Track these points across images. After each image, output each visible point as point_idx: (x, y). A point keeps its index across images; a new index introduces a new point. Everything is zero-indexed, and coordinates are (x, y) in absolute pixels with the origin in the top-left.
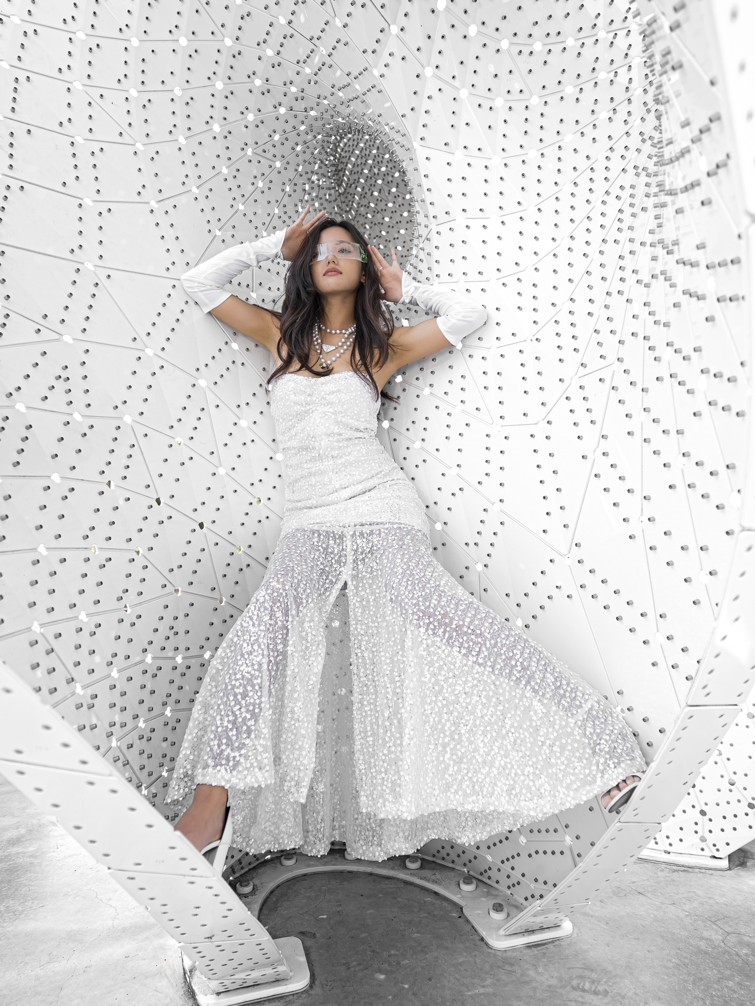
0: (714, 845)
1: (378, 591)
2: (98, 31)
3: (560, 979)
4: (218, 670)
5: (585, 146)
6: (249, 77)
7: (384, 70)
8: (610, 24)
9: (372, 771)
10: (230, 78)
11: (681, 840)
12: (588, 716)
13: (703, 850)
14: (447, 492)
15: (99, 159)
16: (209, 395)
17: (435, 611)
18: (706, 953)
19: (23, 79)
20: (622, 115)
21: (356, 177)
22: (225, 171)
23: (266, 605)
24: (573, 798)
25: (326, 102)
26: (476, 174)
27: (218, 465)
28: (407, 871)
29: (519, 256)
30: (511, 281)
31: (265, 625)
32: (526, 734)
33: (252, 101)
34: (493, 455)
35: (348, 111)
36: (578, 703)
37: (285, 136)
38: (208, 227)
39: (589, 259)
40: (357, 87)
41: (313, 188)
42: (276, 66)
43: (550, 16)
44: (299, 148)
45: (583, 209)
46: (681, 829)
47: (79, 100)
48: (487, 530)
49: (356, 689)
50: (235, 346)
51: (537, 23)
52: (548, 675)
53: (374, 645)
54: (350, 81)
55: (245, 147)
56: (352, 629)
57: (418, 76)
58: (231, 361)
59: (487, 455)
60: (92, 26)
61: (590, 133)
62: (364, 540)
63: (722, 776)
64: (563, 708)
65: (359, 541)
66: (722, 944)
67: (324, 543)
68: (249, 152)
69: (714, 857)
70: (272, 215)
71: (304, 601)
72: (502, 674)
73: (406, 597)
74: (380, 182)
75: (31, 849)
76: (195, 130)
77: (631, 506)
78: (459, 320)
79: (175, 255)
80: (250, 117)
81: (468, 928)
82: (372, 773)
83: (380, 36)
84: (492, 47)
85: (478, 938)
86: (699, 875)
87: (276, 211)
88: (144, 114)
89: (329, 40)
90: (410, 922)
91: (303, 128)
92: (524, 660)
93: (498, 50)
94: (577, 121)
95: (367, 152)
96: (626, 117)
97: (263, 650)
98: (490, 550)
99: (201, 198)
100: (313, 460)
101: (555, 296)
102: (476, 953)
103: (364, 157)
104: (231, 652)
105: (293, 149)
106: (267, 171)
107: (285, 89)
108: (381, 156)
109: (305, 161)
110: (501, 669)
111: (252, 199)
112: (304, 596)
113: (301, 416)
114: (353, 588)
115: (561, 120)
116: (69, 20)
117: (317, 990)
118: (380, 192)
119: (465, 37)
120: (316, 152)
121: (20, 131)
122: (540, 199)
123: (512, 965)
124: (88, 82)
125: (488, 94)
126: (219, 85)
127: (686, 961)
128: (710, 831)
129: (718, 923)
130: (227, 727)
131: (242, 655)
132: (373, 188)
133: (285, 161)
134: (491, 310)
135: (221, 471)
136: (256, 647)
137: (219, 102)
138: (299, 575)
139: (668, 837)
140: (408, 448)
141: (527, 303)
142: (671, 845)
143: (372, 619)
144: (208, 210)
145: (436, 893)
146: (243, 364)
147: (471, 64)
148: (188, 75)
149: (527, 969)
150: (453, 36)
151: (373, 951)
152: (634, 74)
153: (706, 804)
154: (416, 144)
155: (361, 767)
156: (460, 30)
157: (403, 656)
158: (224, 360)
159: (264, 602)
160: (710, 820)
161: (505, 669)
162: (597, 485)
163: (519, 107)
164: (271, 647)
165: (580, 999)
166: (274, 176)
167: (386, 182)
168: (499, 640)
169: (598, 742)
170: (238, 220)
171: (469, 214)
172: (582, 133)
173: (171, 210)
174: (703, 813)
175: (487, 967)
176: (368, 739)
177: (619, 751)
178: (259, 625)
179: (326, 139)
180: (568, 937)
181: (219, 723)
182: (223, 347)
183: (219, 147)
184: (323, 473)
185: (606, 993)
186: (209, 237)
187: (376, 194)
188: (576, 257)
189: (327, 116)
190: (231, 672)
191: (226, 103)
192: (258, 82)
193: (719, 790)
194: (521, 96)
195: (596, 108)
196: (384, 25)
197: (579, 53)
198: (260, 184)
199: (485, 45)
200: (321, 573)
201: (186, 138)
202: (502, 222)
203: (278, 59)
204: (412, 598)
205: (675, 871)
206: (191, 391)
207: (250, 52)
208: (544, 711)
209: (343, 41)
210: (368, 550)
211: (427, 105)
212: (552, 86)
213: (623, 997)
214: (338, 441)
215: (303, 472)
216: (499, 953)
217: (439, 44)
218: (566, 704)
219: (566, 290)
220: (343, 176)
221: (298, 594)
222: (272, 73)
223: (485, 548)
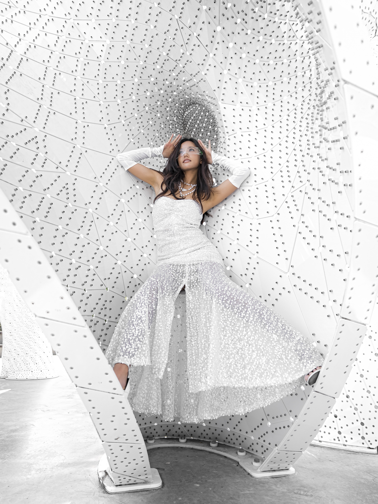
0: (369, 441)
1: (200, 288)
2: (89, 58)
3: (288, 490)
4: (125, 316)
5: (293, 101)
6: (149, 77)
7: (207, 72)
8: (302, 54)
9: (195, 372)
10: (141, 77)
11: (352, 439)
12: (298, 343)
13: (363, 444)
14: (232, 252)
15: (85, 105)
16: (125, 206)
17: (226, 292)
18: (364, 484)
19: (58, 74)
20: (308, 87)
21: (191, 128)
22: (136, 115)
23: (148, 287)
24: (292, 378)
25: (181, 88)
26: (246, 113)
27: (128, 237)
28: (211, 447)
29: (264, 146)
30: (261, 157)
31: (148, 296)
32: (269, 348)
33: (149, 87)
34: (254, 233)
35: (190, 91)
36: (293, 337)
37: (162, 103)
38: (128, 137)
39: (295, 144)
40: (195, 80)
41: (173, 127)
42: (161, 72)
43: (276, 51)
44: (168, 109)
45: (292, 125)
46: (352, 433)
47: (79, 83)
48: (251, 267)
49: (188, 334)
50: (138, 187)
51: (271, 53)
52: (279, 323)
53: (198, 313)
54: (192, 78)
55: (145, 106)
56: (187, 306)
57: (221, 74)
58: (136, 193)
59: (251, 233)
60: (87, 56)
61: (294, 95)
62: (194, 267)
63: (371, 404)
64: (286, 338)
65: (191, 267)
66: (373, 481)
67: (175, 268)
68: (147, 108)
69: (370, 448)
70: (155, 136)
71: (166, 288)
72: (257, 321)
73: (213, 287)
74: (202, 130)
75: (22, 434)
76: (125, 98)
77: (315, 243)
78: (238, 176)
79: (114, 147)
80: (148, 94)
81: (242, 470)
82: (194, 373)
83: (205, 58)
84: (252, 62)
85: (246, 473)
86: (361, 455)
87: (157, 135)
88: (105, 90)
89: (184, 61)
90: (212, 467)
91: (170, 100)
92: (268, 316)
93: (255, 63)
94: (289, 91)
95: (197, 118)
96: (309, 89)
97: (146, 306)
98: (252, 276)
99: (126, 125)
100: (171, 235)
101: (280, 161)
102: (245, 479)
103: (196, 120)
104: (132, 308)
105: (165, 109)
106: (154, 117)
107: (163, 82)
108: (203, 119)
109: (170, 115)
110: (257, 319)
111: (147, 128)
112: (165, 286)
113: (166, 216)
114: (188, 288)
115: (282, 91)
116: (78, 53)
117: (165, 488)
118: (202, 134)
119: (241, 58)
120: (175, 112)
121: (55, 92)
122: (273, 123)
123: (263, 484)
124: (83, 76)
125: (251, 81)
126: (136, 80)
127: (354, 486)
128: (367, 434)
129: (371, 473)
130: (129, 339)
131: (137, 308)
132: (199, 133)
133: (162, 114)
134: (252, 170)
135: (129, 240)
136: (143, 305)
137: (135, 87)
138: (163, 277)
139: (345, 437)
140: (214, 234)
141: (268, 165)
142: (346, 441)
143: (197, 301)
144: (128, 130)
145: (225, 457)
146: (141, 195)
147: (243, 69)
148: (123, 76)
149: (272, 486)
150: (236, 57)
151: (193, 476)
152: (312, 73)
153: (364, 419)
154: (220, 103)
155: (190, 372)
156: (239, 55)
157: (211, 315)
158: (132, 192)
159: (147, 286)
160: (366, 428)
161: (259, 320)
162: (300, 237)
163: (264, 86)
164: (150, 306)
165: (298, 497)
166: (156, 120)
167: (205, 131)
168: (256, 306)
169: (303, 354)
170: (141, 136)
171: (242, 130)
172: (291, 95)
173: (113, 128)
174: (362, 424)
175: (251, 484)
176: (193, 357)
177: (313, 358)
178: (145, 295)
179: (180, 106)
180: (293, 475)
181: (125, 337)
182: (132, 186)
183: (134, 105)
184: (175, 242)
185: (312, 496)
186: (129, 141)
187: (200, 135)
188: (289, 144)
189: (181, 95)
190: (131, 315)
191: (138, 87)
192: (152, 79)
193: (370, 412)
194: (264, 82)
195: (297, 86)
196: (207, 53)
197: (289, 65)
198: (151, 123)
199: (249, 61)
200: (174, 280)
201: (121, 101)
202: (257, 132)
203: (162, 70)
204: (216, 287)
205: (349, 453)
206: (118, 203)
207: (150, 68)
208: (278, 338)
209: (190, 61)
210: (196, 271)
211: (225, 85)
212: (278, 78)
213: (321, 498)
214: (182, 228)
215: (166, 242)
216: (257, 479)
217: (230, 61)
218: (288, 337)
219: (285, 158)
220: (186, 127)
221: (163, 285)
222: (159, 76)
223: (250, 276)
